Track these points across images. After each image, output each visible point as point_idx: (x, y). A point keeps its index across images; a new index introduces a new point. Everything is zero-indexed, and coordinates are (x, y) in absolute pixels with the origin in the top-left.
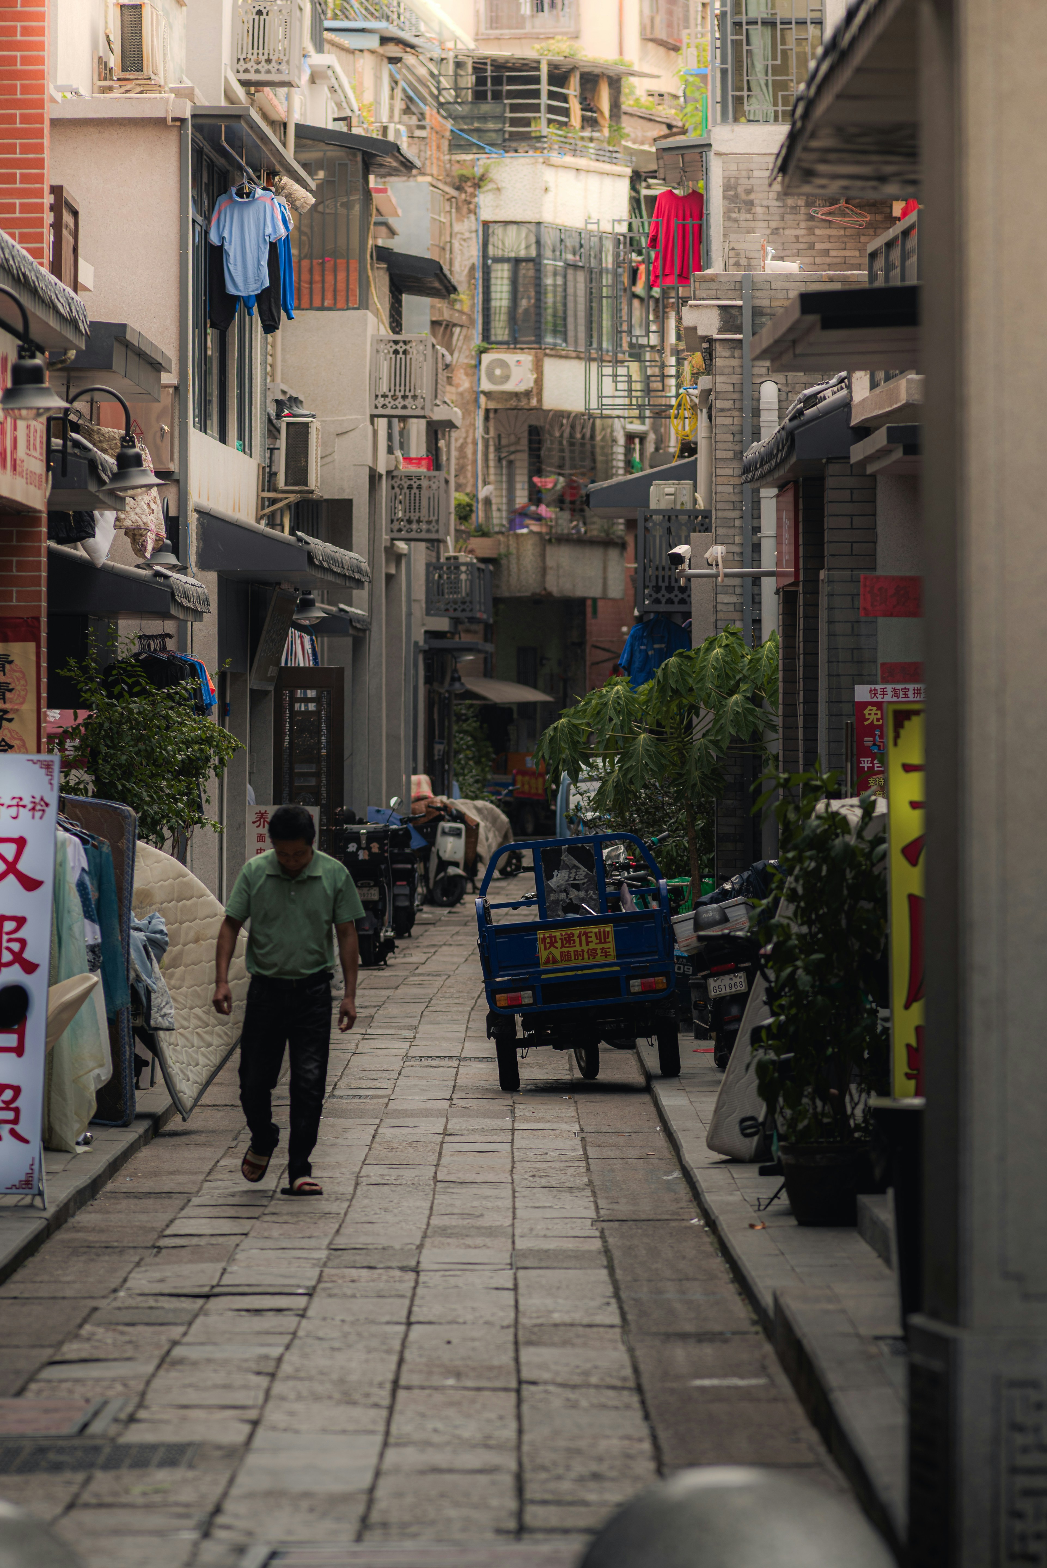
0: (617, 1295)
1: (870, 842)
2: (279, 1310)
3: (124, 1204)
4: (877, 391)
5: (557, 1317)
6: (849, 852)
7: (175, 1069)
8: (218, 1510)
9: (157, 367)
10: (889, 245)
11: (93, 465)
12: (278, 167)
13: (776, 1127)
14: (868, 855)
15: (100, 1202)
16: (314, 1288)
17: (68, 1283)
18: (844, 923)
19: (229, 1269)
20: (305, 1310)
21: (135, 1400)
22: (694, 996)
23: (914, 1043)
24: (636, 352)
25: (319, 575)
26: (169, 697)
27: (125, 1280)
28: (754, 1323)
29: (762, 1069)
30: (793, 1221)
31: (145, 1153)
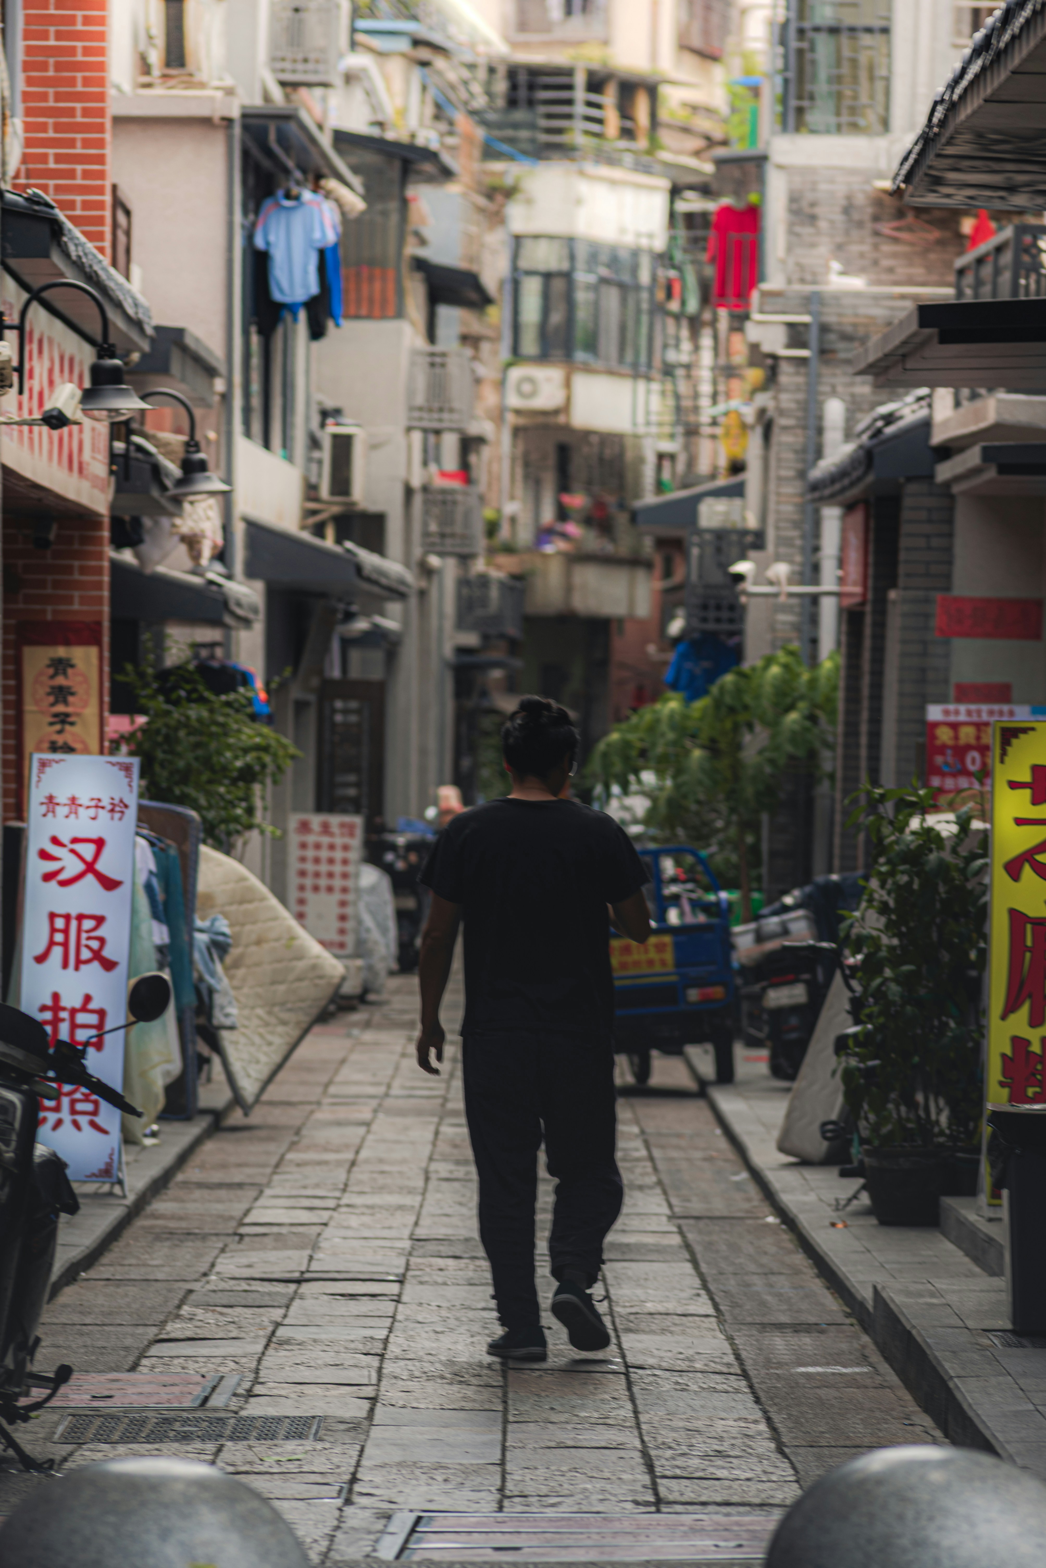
0: (705, 1286)
1: (965, 858)
2: (374, 1296)
3: (198, 1193)
4: (962, 410)
5: (650, 1307)
6: (943, 867)
7: (237, 1066)
8: (354, 1480)
9: (211, 372)
10: (980, 261)
11: (156, 471)
12: (325, 170)
13: (858, 1131)
14: (963, 871)
15: (172, 1191)
16: (404, 1275)
17: (156, 1266)
18: (935, 936)
19: (316, 1256)
20: (399, 1295)
21: (252, 1376)
22: (745, 1007)
23: (1009, 1052)
24: (668, 371)
25: (366, 586)
26: (228, 704)
27: (213, 1265)
28: (848, 1315)
29: (848, 1076)
30: (874, 1221)
31: (209, 1146)
